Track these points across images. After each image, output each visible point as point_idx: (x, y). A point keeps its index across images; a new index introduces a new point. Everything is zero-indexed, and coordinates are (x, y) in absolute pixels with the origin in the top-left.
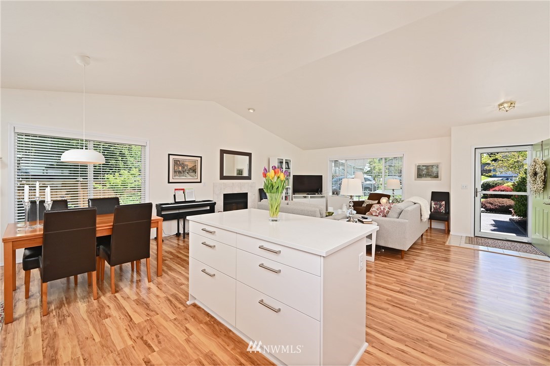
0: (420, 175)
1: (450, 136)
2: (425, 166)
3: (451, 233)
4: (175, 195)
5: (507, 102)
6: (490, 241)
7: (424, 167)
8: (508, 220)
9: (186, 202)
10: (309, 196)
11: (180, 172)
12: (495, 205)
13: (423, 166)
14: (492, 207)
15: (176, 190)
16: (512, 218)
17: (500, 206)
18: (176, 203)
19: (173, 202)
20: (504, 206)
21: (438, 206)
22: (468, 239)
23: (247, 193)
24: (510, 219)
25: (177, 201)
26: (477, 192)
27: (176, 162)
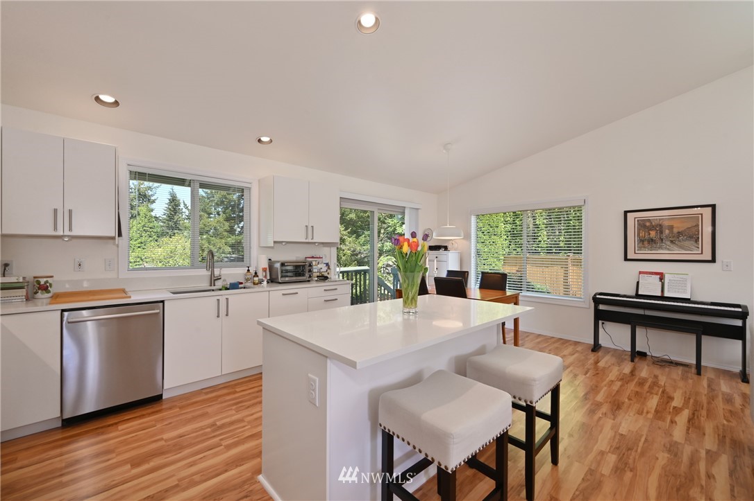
4: (638, 283)
9: (662, 298)
11: (651, 241)
15: (640, 273)
18: (638, 296)
19: (633, 293)
25: (640, 293)
27: (642, 225)
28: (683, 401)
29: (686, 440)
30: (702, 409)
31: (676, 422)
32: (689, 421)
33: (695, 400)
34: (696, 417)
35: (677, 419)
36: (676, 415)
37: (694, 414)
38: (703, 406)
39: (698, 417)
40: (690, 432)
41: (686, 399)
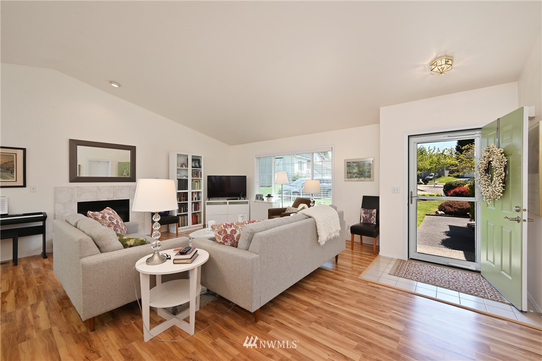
0: (350, 175)
1: (379, 123)
2: (356, 162)
3: (381, 253)
5: (440, 58)
6: (426, 268)
7: (355, 164)
8: (465, 225)
10: (228, 201)
12: (455, 208)
13: (354, 162)
14: (451, 210)
16: (470, 222)
17: (459, 209)
20: (464, 208)
21: (368, 216)
22: (398, 262)
23: (128, 200)
24: (468, 224)
26: (412, 197)
28: (36, 297)
29: (51, 324)
30: (51, 295)
31: (38, 316)
32: (47, 309)
33: (44, 292)
34: (50, 303)
35: (37, 313)
36: (36, 310)
37: (47, 302)
38: (51, 293)
39: (51, 302)
40: (51, 316)
41: (37, 294)
